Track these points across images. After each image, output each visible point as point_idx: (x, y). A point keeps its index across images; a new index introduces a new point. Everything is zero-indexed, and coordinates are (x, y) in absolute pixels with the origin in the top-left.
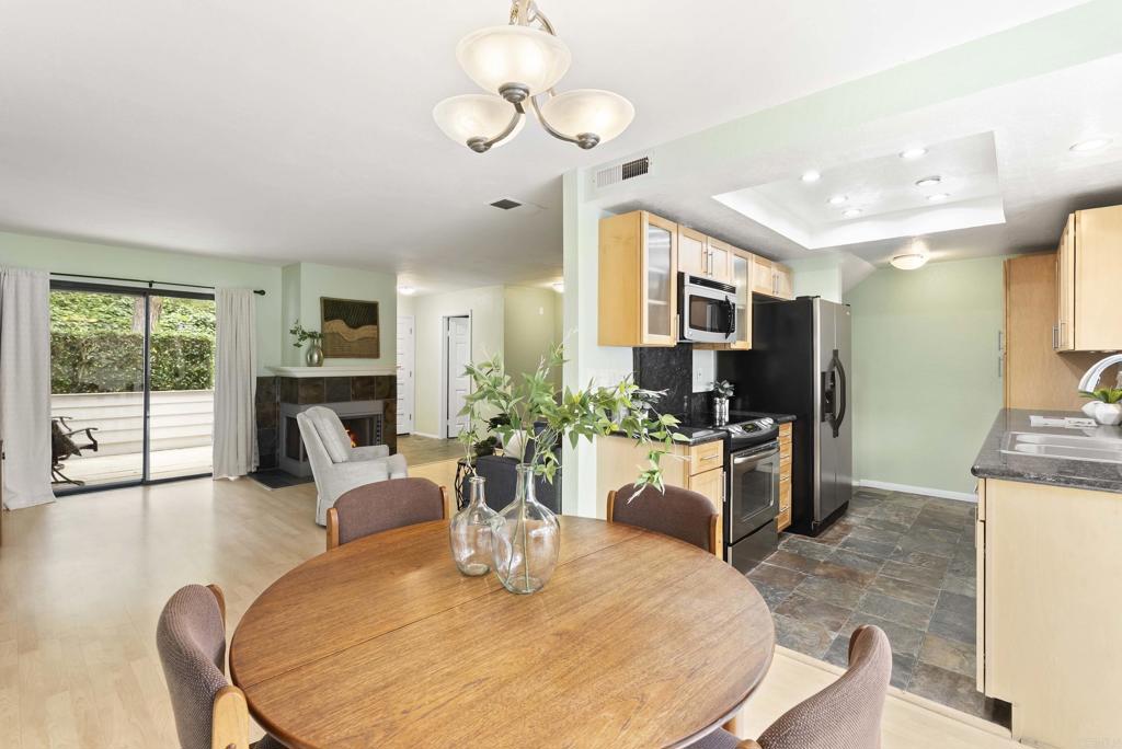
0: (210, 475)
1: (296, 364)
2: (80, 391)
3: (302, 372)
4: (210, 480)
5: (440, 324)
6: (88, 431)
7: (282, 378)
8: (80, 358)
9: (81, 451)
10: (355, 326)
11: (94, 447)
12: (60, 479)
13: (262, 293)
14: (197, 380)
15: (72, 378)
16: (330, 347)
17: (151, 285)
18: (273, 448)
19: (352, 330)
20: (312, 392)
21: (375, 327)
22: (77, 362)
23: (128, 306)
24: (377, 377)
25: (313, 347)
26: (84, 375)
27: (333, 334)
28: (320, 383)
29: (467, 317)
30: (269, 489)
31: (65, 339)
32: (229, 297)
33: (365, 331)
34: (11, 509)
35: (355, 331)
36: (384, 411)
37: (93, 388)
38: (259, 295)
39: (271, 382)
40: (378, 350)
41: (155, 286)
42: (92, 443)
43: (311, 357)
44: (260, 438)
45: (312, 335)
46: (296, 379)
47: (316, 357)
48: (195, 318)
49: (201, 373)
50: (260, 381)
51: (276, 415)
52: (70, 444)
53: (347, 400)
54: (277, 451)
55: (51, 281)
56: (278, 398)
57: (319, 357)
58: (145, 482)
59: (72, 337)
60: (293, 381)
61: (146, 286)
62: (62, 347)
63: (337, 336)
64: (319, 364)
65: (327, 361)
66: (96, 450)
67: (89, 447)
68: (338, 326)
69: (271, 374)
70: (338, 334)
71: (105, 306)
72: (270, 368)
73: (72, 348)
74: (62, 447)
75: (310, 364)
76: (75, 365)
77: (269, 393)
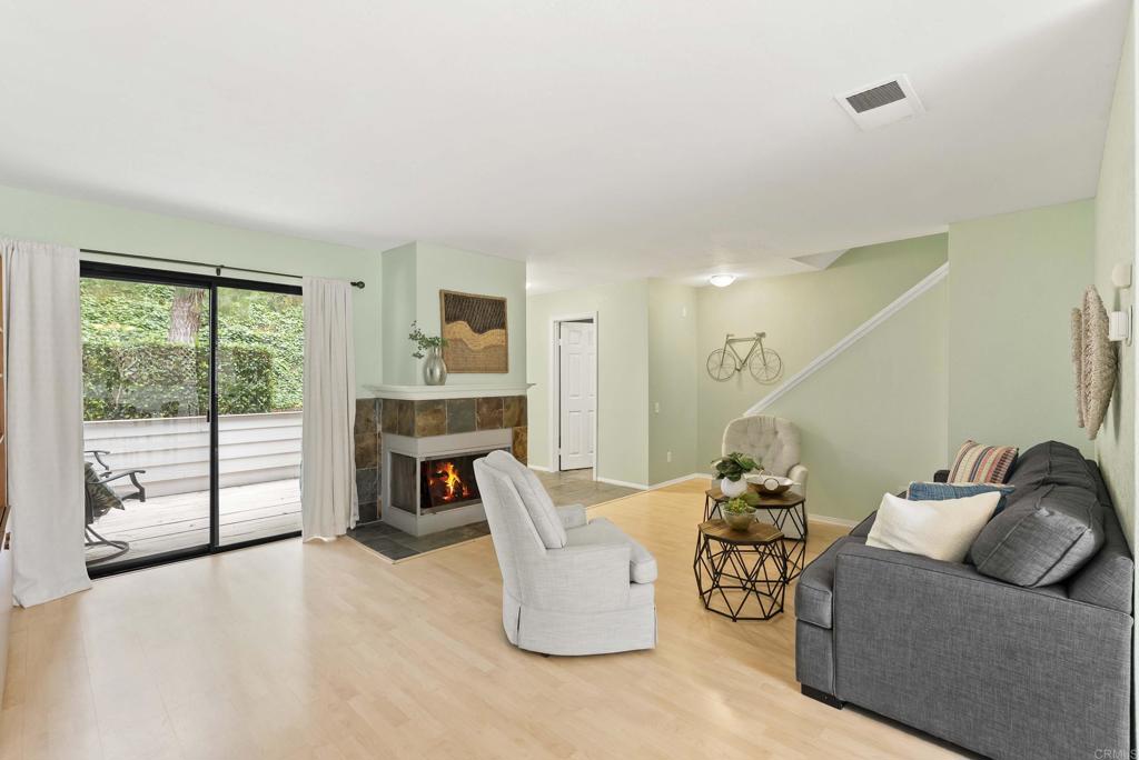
0: (298, 534)
1: (410, 382)
2: (117, 416)
3: (419, 393)
4: (298, 542)
5: (552, 329)
6: (132, 475)
7: (385, 400)
8: (117, 376)
9: (124, 503)
10: (480, 330)
11: (140, 496)
12: (95, 539)
13: (360, 285)
14: (255, 400)
15: (106, 400)
16: (453, 358)
17: (218, 271)
18: (374, 496)
19: (476, 335)
20: (432, 421)
21: (503, 331)
22: (113, 379)
23: (161, 318)
24: (505, 398)
25: (433, 357)
26: (120, 396)
27: (456, 340)
28: (440, 407)
29: (591, 321)
30: (388, 561)
31: (98, 351)
32: (321, 291)
33: (492, 336)
34: (25, 606)
35: (482, 337)
36: (514, 443)
37: (132, 412)
38: (356, 288)
39: (371, 405)
40: (507, 364)
41: (225, 274)
42: (138, 490)
43: (432, 372)
44: (359, 480)
45: (431, 343)
46: (412, 402)
47: (437, 372)
48: (230, 331)
49: (261, 392)
50: (360, 404)
51: (376, 450)
52: (108, 493)
53: (473, 430)
54: (380, 498)
55: (82, 262)
56: (379, 428)
57: (442, 372)
58: (212, 549)
59: (108, 350)
60: (404, 406)
61: (212, 272)
62: (95, 362)
63: (459, 343)
64: (442, 381)
65: (450, 378)
66: (143, 500)
67: (134, 496)
68: (461, 329)
69: (373, 396)
70: (461, 340)
71: (136, 319)
72: (370, 388)
73: (107, 363)
74: (97, 500)
75: (428, 382)
76: (109, 385)
77: (368, 420)
